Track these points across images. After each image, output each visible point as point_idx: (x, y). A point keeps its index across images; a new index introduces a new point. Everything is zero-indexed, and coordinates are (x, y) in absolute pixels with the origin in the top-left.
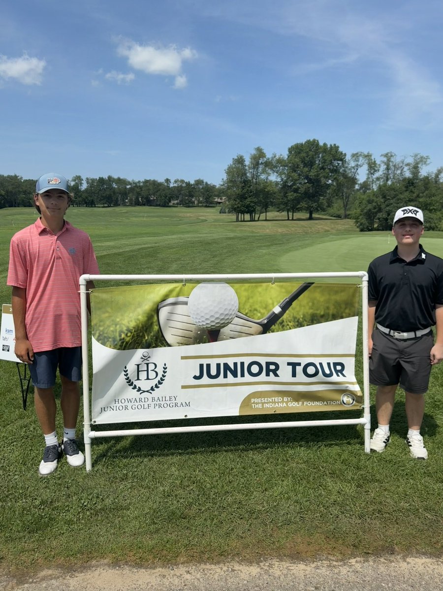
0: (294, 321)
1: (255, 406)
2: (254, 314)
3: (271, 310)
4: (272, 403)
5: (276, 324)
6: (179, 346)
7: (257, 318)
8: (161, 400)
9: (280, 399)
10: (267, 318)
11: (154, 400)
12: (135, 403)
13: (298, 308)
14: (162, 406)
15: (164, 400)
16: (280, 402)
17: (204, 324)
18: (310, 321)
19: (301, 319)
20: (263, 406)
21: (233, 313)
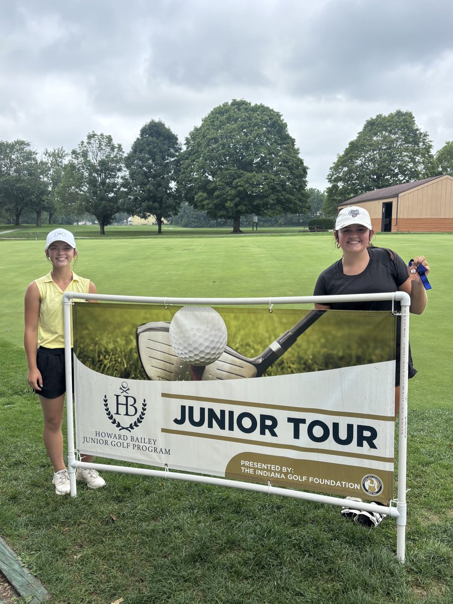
0: (299, 363)
1: (244, 470)
2: (246, 350)
3: (267, 346)
4: (267, 470)
5: (273, 365)
6: (159, 380)
7: (249, 355)
8: (140, 441)
9: (278, 468)
10: (263, 357)
11: (133, 440)
12: (115, 440)
13: (304, 345)
14: (141, 448)
15: (143, 441)
16: (278, 472)
17: (187, 356)
18: (323, 365)
19: (310, 361)
20: (255, 471)
21: (221, 347)
